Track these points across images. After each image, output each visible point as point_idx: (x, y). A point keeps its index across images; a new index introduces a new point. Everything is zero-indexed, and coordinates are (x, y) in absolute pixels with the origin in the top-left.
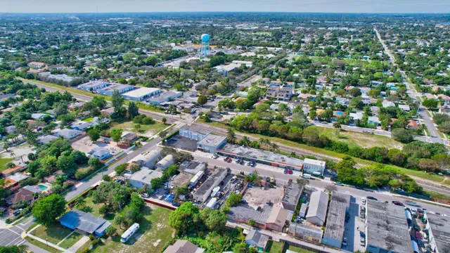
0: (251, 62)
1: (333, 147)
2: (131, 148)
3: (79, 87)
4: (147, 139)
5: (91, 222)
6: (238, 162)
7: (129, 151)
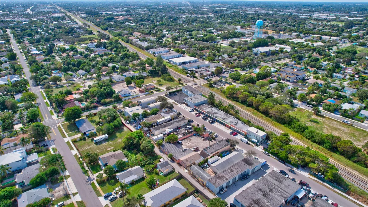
0: (290, 47)
1: (292, 126)
2: (145, 93)
3: (149, 51)
4: (160, 90)
5: (87, 127)
6: (203, 118)
7: (142, 95)
